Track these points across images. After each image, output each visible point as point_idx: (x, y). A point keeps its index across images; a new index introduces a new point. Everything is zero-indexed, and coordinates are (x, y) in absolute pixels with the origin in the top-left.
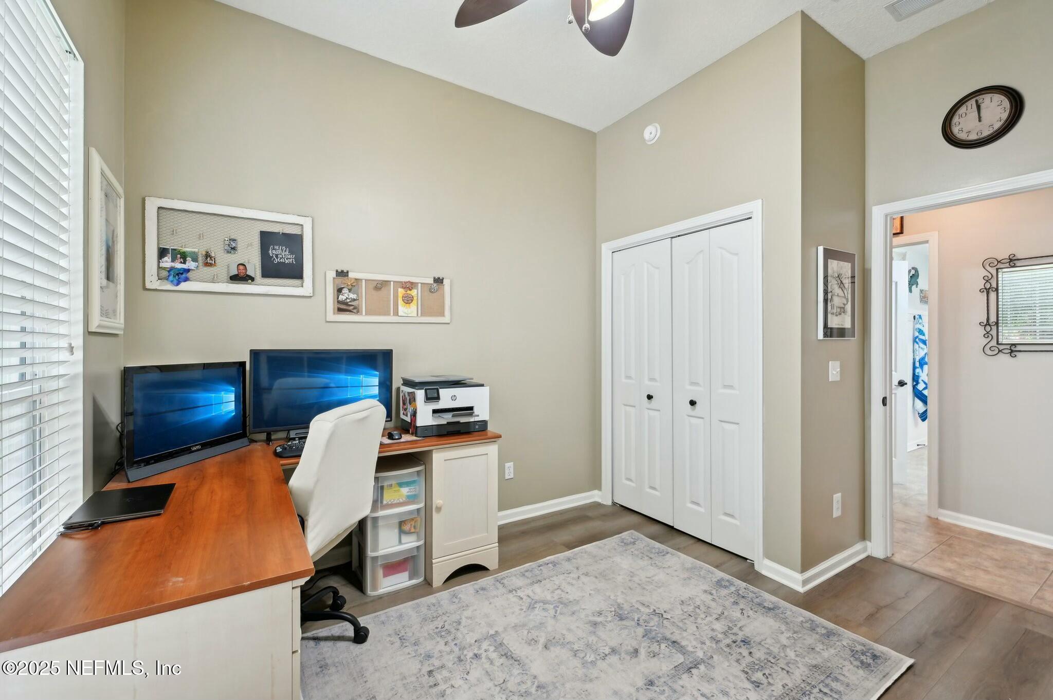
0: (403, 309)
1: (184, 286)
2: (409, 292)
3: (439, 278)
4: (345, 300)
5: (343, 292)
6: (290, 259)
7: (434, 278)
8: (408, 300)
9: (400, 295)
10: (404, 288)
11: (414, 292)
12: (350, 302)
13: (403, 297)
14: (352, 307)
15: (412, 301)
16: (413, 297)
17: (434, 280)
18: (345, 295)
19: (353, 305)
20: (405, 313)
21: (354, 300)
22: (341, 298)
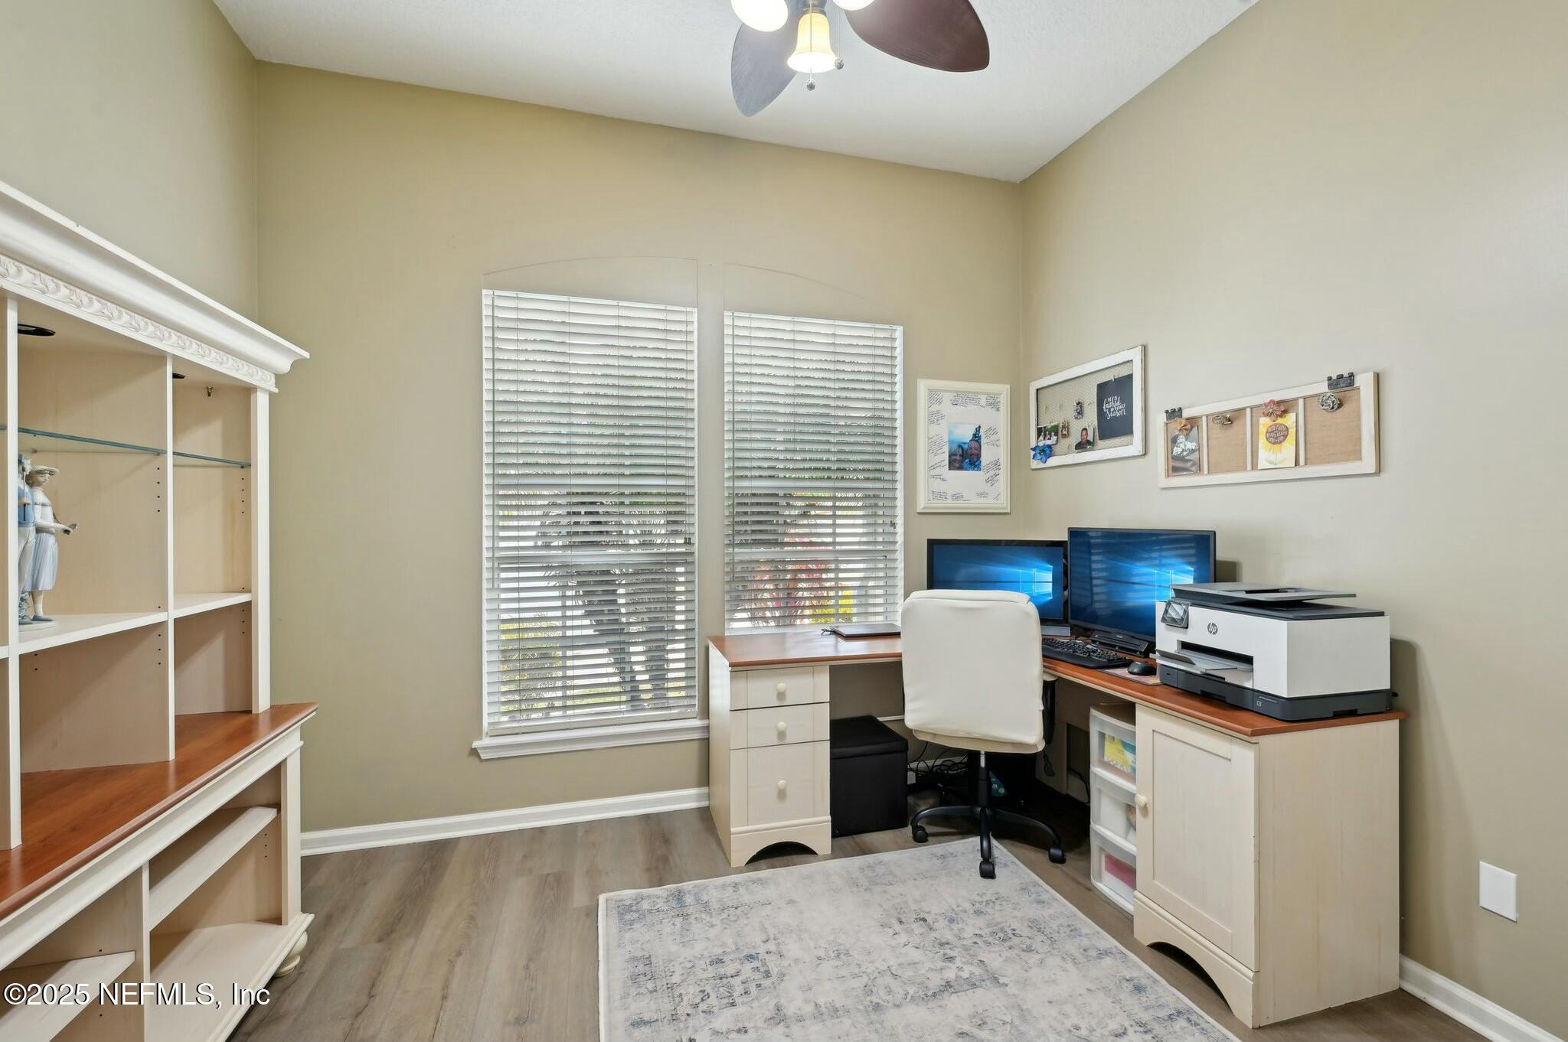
0: (1266, 454)
1: (1053, 461)
2: (1280, 421)
3: (1341, 377)
4: (1182, 452)
5: (1178, 441)
6: (1120, 410)
7: (1330, 379)
8: (1277, 436)
9: (1262, 430)
10: (1269, 415)
11: (1289, 420)
12: (1187, 455)
13: (1267, 432)
14: (1189, 464)
15: (1285, 436)
16: (1287, 428)
17: (1329, 385)
18: (1185, 445)
19: (1191, 460)
20: (1271, 463)
21: (1192, 451)
22: (1177, 450)
